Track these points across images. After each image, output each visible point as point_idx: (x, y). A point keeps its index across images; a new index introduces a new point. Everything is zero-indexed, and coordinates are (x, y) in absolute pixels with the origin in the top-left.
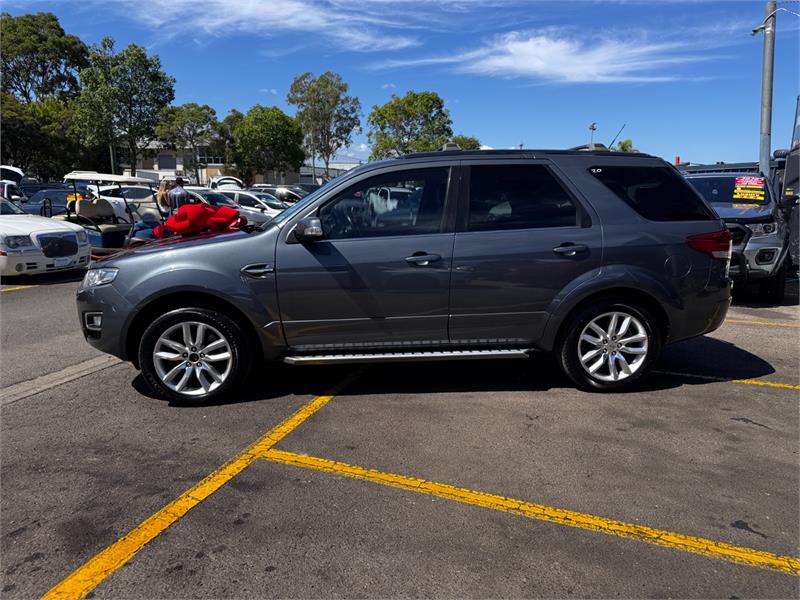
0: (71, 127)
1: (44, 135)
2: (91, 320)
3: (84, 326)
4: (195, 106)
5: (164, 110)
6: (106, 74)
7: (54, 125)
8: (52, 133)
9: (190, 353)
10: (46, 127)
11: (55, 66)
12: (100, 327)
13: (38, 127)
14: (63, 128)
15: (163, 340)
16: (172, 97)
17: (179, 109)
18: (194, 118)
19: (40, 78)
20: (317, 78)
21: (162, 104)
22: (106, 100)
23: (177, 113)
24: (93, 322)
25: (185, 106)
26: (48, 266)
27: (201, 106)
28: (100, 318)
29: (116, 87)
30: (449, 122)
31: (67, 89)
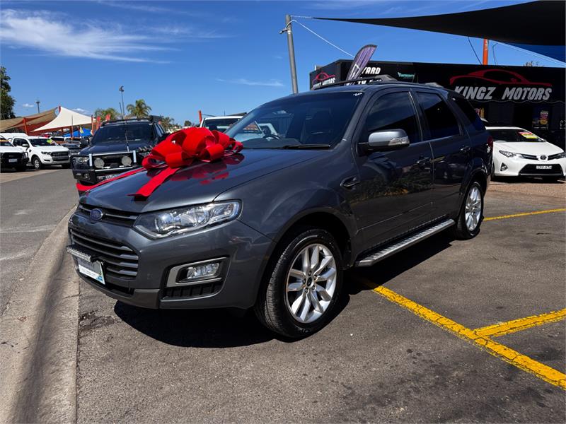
9: (308, 278)
30: (6, 78)
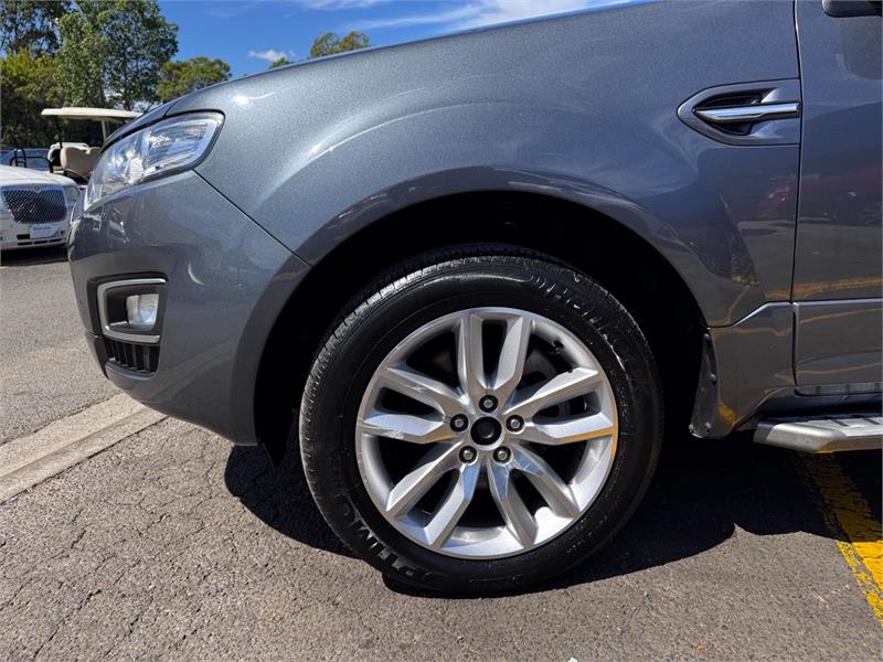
0: (52, 89)
1: (20, 98)
2: (118, 310)
3: (96, 326)
4: (205, 60)
5: (167, 64)
6: (93, 21)
7: (30, 86)
8: (29, 96)
9: (475, 414)
10: (21, 89)
11: (29, 18)
12: (156, 329)
13: (11, 89)
14: (42, 90)
15: (390, 372)
16: (175, 50)
17: (185, 65)
18: (205, 75)
19: (13, 34)
20: (341, 40)
21: (163, 58)
22: (94, 53)
23: (183, 69)
24: (125, 316)
25: (191, 60)
26: (20, 237)
27: (212, 60)
28: (154, 300)
29: (105, 38)
31: (45, 46)
